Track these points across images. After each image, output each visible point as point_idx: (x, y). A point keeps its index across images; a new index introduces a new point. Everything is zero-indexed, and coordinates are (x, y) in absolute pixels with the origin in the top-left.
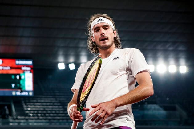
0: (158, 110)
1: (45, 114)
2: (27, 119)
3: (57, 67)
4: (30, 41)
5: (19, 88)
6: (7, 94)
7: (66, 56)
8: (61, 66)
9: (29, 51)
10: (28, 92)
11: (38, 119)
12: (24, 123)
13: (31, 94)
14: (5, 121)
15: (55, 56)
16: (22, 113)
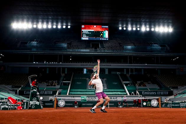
0: (158, 46)
1: (112, 47)
2: (105, 49)
3: (119, 28)
4: (107, 18)
5: (102, 37)
6: (98, 39)
7: (123, 25)
8: (120, 28)
9: (106, 22)
10: (106, 38)
11: (109, 49)
12: (103, 51)
13: (107, 39)
14: (96, 50)
15: (118, 24)
16: (103, 47)
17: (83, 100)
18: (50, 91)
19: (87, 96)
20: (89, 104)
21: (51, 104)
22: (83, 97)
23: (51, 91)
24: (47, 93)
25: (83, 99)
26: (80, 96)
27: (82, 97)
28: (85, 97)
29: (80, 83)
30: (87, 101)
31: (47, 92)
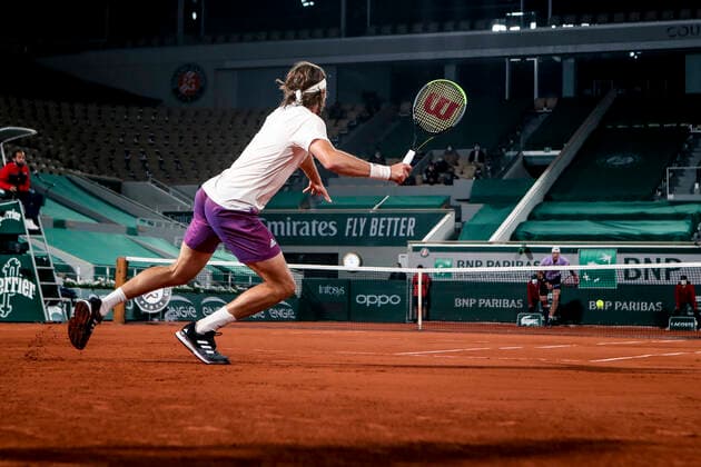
17: (592, 273)
18: (401, 215)
19: (620, 251)
20: (633, 306)
21: (389, 299)
22: (591, 253)
23: (409, 215)
24: (384, 231)
25: (592, 266)
26: (575, 251)
27: (584, 254)
28: (607, 257)
29: (630, 160)
30: (620, 279)
31: (385, 223)
